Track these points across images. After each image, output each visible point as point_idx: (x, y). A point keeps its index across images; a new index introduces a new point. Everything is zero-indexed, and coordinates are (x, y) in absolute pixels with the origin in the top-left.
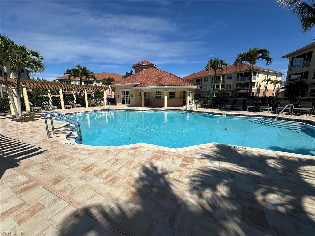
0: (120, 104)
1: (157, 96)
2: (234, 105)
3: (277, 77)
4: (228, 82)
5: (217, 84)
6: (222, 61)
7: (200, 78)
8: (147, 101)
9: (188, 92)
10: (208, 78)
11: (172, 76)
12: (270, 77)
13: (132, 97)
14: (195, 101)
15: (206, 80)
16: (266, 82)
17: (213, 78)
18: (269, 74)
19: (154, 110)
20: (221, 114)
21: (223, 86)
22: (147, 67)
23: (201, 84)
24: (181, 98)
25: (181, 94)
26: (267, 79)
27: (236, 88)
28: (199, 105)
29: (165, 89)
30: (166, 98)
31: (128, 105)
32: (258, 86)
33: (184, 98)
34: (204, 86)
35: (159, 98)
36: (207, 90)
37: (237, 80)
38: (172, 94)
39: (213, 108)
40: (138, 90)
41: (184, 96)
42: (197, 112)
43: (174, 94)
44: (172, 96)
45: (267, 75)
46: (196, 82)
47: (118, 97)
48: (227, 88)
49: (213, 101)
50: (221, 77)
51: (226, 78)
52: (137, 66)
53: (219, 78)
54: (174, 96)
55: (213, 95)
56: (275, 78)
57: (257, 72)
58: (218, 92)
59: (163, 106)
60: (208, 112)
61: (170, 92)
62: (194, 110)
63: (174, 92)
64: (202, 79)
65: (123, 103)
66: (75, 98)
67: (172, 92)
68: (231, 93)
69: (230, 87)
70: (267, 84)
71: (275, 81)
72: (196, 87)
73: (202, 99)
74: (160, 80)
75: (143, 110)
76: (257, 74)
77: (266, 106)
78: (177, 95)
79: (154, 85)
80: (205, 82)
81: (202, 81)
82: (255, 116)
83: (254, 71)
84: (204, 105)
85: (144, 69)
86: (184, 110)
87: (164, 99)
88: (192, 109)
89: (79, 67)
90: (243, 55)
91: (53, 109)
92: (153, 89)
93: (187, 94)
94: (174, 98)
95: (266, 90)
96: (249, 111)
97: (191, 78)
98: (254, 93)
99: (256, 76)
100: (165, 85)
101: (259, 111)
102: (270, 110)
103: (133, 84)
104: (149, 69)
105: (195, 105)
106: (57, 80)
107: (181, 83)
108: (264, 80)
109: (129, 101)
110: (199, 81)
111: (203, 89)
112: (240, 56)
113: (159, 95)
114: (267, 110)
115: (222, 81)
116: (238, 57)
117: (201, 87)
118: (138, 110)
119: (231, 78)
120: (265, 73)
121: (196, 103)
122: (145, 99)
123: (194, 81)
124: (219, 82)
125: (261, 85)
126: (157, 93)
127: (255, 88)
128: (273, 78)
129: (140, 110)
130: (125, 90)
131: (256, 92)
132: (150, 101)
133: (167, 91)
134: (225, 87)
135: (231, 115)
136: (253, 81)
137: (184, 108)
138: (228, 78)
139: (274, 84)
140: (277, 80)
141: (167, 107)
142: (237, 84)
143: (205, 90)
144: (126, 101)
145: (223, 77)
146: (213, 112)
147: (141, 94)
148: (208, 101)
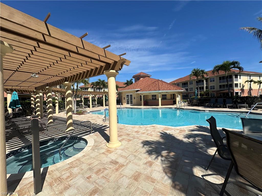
0: (125, 104)
1: (153, 98)
2: (216, 103)
3: (261, 78)
4: (211, 84)
5: (201, 86)
6: (202, 71)
7: (186, 82)
8: (145, 101)
9: (177, 94)
10: (193, 82)
11: (164, 83)
12: (252, 78)
13: (134, 99)
14: (183, 101)
15: (191, 83)
16: (249, 83)
17: (197, 81)
18: (251, 75)
19: (152, 108)
20: (204, 111)
21: (207, 88)
22: (144, 77)
23: (187, 86)
24: (171, 98)
25: (171, 96)
26: (249, 80)
27: (220, 89)
28: (187, 104)
29: (159, 93)
30: (160, 99)
31: (132, 104)
32: (242, 86)
33: (174, 99)
34: (190, 88)
35: (154, 99)
36: (193, 91)
37: (220, 82)
38: (164, 96)
39: (198, 106)
40: (139, 94)
41: (173, 97)
42: (185, 109)
43: (166, 96)
44: (164, 97)
45: (249, 77)
46: (183, 85)
47: (124, 99)
48: (211, 89)
49: (197, 101)
50: (205, 81)
51: (209, 81)
52: (136, 77)
53: (203, 81)
54: (166, 98)
55: (198, 96)
56: (259, 79)
57: (238, 75)
58: (203, 92)
59: (158, 105)
60: (194, 109)
61: (163, 95)
62: (183, 107)
63: (166, 95)
64: (187, 83)
65: (128, 103)
66: (97, 100)
67: (164, 95)
68: (215, 93)
69: (214, 88)
70: (250, 84)
71: (259, 81)
72: (183, 91)
73: (188, 100)
74: (155, 86)
75: (144, 108)
76: (239, 77)
77: (244, 104)
78: (168, 97)
79: (150, 90)
80: (190, 85)
81: (187, 84)
82: (234, 112)
83: (235, 74)
84: (191, 104)
85: (141, 79)
86: (175, 108)
87: (158, 100)
88: (181, 107)
89: (99, 80)
90: (218, 66)
91: (85, 108)
92: (150, 93)
93: (176, 96)
94: (166, 99)
95: (250, 89)
96: (228, 108)
97: (178, 82)
98: (238, 92)
99: (237, 78)
100: (159, 90)
101: (237, 108)
102: (247, 107)
103: (136, 90)
104: (145, 78)
105: (183, 104)
106: (80, 88)
107: (171, 88)
108: (247, 81)
109: (132, 101)
110: (185, 84)
111: (189, 90)
112: (216, 67)
113: (154, 97)
114: (244, 107)
115: (206, 83)
116: (215, 68)
117: (187, 90)
118: (140, 108)
119: (214, 81)
120: (247, 75)
121: (184, 102)
122: (144, 100)
123: (181, 85)
124: (203, 84)
125: (244, 86)
126: (152, 95)
127: (238, 88)
128: (256, 79)
129: (141, 108)
130: (129, 94)
131: (241, 92)
132: (147, 102)
133: (160, 94)
134: (210, 89)
135: (213, 111)
136: (235, 82)
137: (174, 106)
138: (211, 81)
139: (258, 84)
140: (261, 81)
141: (161, 105)
142: (220, 86)
143: (190, 92)
144: (130, 102)
145: (207, 80)
146: (198, 109)
147: (141, 96)
148: (194, 101)
